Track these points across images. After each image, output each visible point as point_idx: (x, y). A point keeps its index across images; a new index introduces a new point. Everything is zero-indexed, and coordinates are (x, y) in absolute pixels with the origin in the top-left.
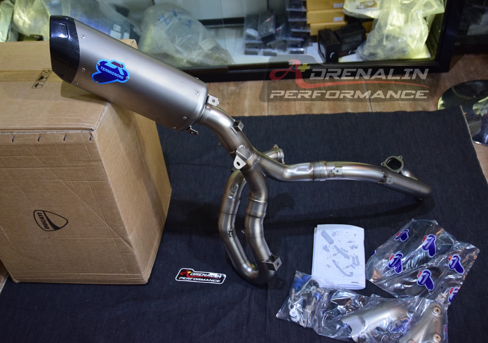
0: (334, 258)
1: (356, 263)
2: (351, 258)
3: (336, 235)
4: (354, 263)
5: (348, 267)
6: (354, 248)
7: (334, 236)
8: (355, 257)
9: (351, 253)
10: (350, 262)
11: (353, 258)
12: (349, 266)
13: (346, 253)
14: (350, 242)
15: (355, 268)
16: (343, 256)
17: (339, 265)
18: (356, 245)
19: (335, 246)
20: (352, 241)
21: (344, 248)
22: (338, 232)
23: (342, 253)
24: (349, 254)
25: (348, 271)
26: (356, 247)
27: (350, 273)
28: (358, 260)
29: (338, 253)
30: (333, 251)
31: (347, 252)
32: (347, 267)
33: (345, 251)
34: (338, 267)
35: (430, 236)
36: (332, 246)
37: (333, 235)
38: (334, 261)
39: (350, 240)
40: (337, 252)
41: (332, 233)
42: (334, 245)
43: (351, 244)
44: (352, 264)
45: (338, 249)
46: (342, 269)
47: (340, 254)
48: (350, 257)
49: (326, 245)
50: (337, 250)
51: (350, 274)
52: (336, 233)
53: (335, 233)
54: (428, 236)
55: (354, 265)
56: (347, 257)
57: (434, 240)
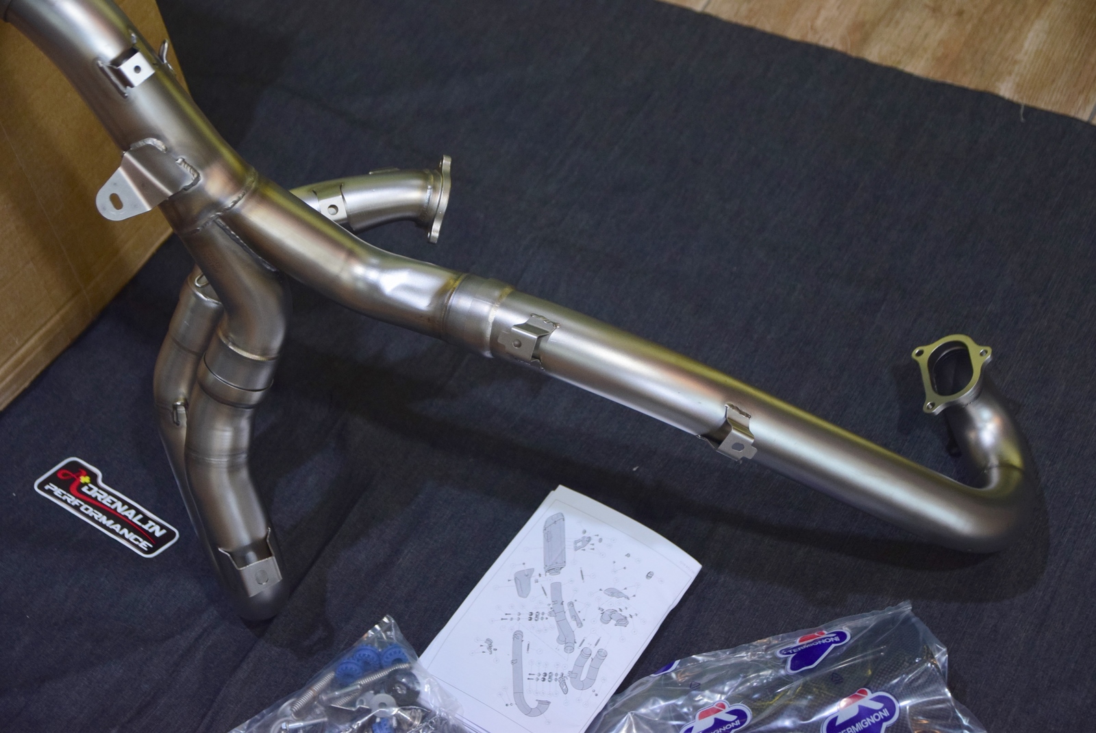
0: (525, 626)
1: (583, 677)
2: (577, 651)
3: (589, 546)
4: (574, 675)
5: (550, 677)
6: (613, 622)
7: (576, 549)
8: (593, 656)
9: (591, 633)
10: (566, 662)
11: (585, 654)
12: (554, 677)
13: (573, 624)
14: (613, 593)
15: (566, 692)
16: (555, 633)
17: (526, 658)
18: (625, 613)
19: (557, 587)
20: (624, 592)
21: (577, 607)
22: (600, 540)
23: (561, 623)
24: (579, 634)
25: (534, 691)
26: (623, 621)
27: (540, 702)
28: (594, 669)
29: (550, 614)
30: (539, 600)
31: (580, 624)
32: (545, 677)
33: (575, 617)
34: (516, 662)
35: (878, 699)
36: (547, 581)
37: (579, 544)
38: (518, 636)
39: (620, 588)
40: (547, 610)
41: (580, 536)
42: (556, 578)
43: (611, 603)
44: (566, 674)
45: (557, 602)
46: (525, 676)
47: (552, 620)
48: (577, 645)
49: (532, 570)
50: (554, 602)
51: (533, 704)
52: (595, 540)
53: (589, 539)
54: (870, 695)
55: (568, 682)
56: (567, 641)
57: (886, 719)
